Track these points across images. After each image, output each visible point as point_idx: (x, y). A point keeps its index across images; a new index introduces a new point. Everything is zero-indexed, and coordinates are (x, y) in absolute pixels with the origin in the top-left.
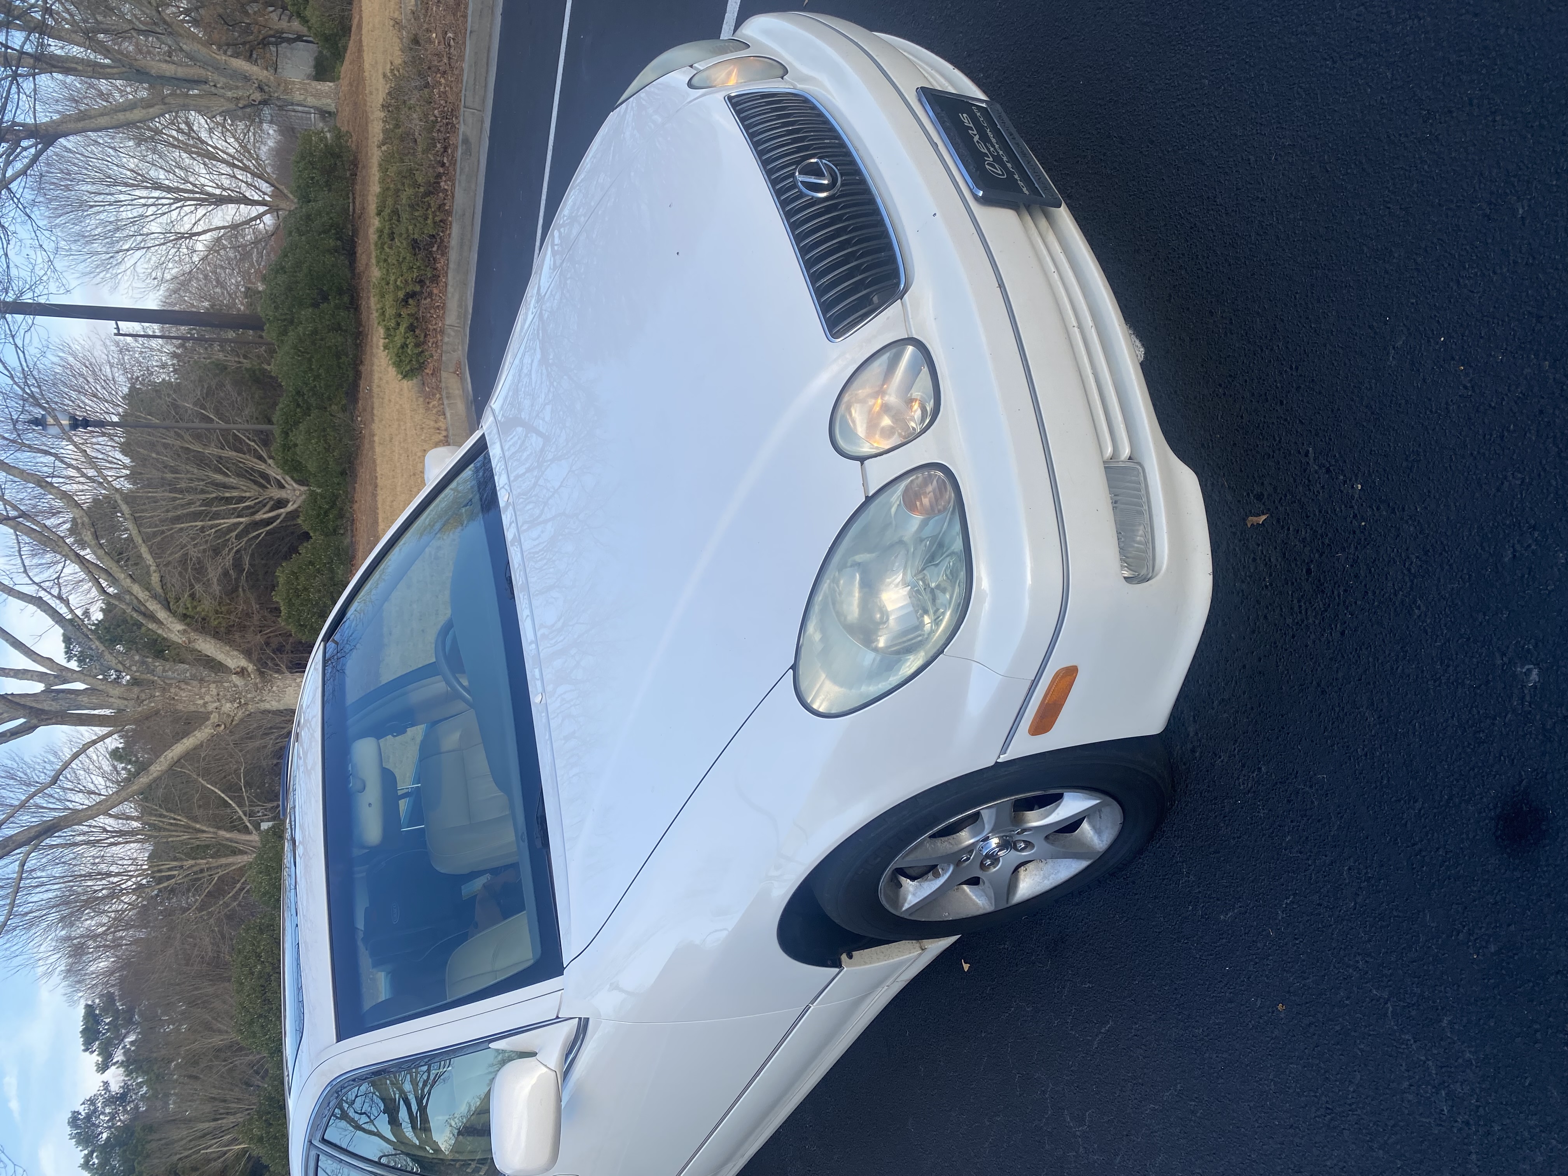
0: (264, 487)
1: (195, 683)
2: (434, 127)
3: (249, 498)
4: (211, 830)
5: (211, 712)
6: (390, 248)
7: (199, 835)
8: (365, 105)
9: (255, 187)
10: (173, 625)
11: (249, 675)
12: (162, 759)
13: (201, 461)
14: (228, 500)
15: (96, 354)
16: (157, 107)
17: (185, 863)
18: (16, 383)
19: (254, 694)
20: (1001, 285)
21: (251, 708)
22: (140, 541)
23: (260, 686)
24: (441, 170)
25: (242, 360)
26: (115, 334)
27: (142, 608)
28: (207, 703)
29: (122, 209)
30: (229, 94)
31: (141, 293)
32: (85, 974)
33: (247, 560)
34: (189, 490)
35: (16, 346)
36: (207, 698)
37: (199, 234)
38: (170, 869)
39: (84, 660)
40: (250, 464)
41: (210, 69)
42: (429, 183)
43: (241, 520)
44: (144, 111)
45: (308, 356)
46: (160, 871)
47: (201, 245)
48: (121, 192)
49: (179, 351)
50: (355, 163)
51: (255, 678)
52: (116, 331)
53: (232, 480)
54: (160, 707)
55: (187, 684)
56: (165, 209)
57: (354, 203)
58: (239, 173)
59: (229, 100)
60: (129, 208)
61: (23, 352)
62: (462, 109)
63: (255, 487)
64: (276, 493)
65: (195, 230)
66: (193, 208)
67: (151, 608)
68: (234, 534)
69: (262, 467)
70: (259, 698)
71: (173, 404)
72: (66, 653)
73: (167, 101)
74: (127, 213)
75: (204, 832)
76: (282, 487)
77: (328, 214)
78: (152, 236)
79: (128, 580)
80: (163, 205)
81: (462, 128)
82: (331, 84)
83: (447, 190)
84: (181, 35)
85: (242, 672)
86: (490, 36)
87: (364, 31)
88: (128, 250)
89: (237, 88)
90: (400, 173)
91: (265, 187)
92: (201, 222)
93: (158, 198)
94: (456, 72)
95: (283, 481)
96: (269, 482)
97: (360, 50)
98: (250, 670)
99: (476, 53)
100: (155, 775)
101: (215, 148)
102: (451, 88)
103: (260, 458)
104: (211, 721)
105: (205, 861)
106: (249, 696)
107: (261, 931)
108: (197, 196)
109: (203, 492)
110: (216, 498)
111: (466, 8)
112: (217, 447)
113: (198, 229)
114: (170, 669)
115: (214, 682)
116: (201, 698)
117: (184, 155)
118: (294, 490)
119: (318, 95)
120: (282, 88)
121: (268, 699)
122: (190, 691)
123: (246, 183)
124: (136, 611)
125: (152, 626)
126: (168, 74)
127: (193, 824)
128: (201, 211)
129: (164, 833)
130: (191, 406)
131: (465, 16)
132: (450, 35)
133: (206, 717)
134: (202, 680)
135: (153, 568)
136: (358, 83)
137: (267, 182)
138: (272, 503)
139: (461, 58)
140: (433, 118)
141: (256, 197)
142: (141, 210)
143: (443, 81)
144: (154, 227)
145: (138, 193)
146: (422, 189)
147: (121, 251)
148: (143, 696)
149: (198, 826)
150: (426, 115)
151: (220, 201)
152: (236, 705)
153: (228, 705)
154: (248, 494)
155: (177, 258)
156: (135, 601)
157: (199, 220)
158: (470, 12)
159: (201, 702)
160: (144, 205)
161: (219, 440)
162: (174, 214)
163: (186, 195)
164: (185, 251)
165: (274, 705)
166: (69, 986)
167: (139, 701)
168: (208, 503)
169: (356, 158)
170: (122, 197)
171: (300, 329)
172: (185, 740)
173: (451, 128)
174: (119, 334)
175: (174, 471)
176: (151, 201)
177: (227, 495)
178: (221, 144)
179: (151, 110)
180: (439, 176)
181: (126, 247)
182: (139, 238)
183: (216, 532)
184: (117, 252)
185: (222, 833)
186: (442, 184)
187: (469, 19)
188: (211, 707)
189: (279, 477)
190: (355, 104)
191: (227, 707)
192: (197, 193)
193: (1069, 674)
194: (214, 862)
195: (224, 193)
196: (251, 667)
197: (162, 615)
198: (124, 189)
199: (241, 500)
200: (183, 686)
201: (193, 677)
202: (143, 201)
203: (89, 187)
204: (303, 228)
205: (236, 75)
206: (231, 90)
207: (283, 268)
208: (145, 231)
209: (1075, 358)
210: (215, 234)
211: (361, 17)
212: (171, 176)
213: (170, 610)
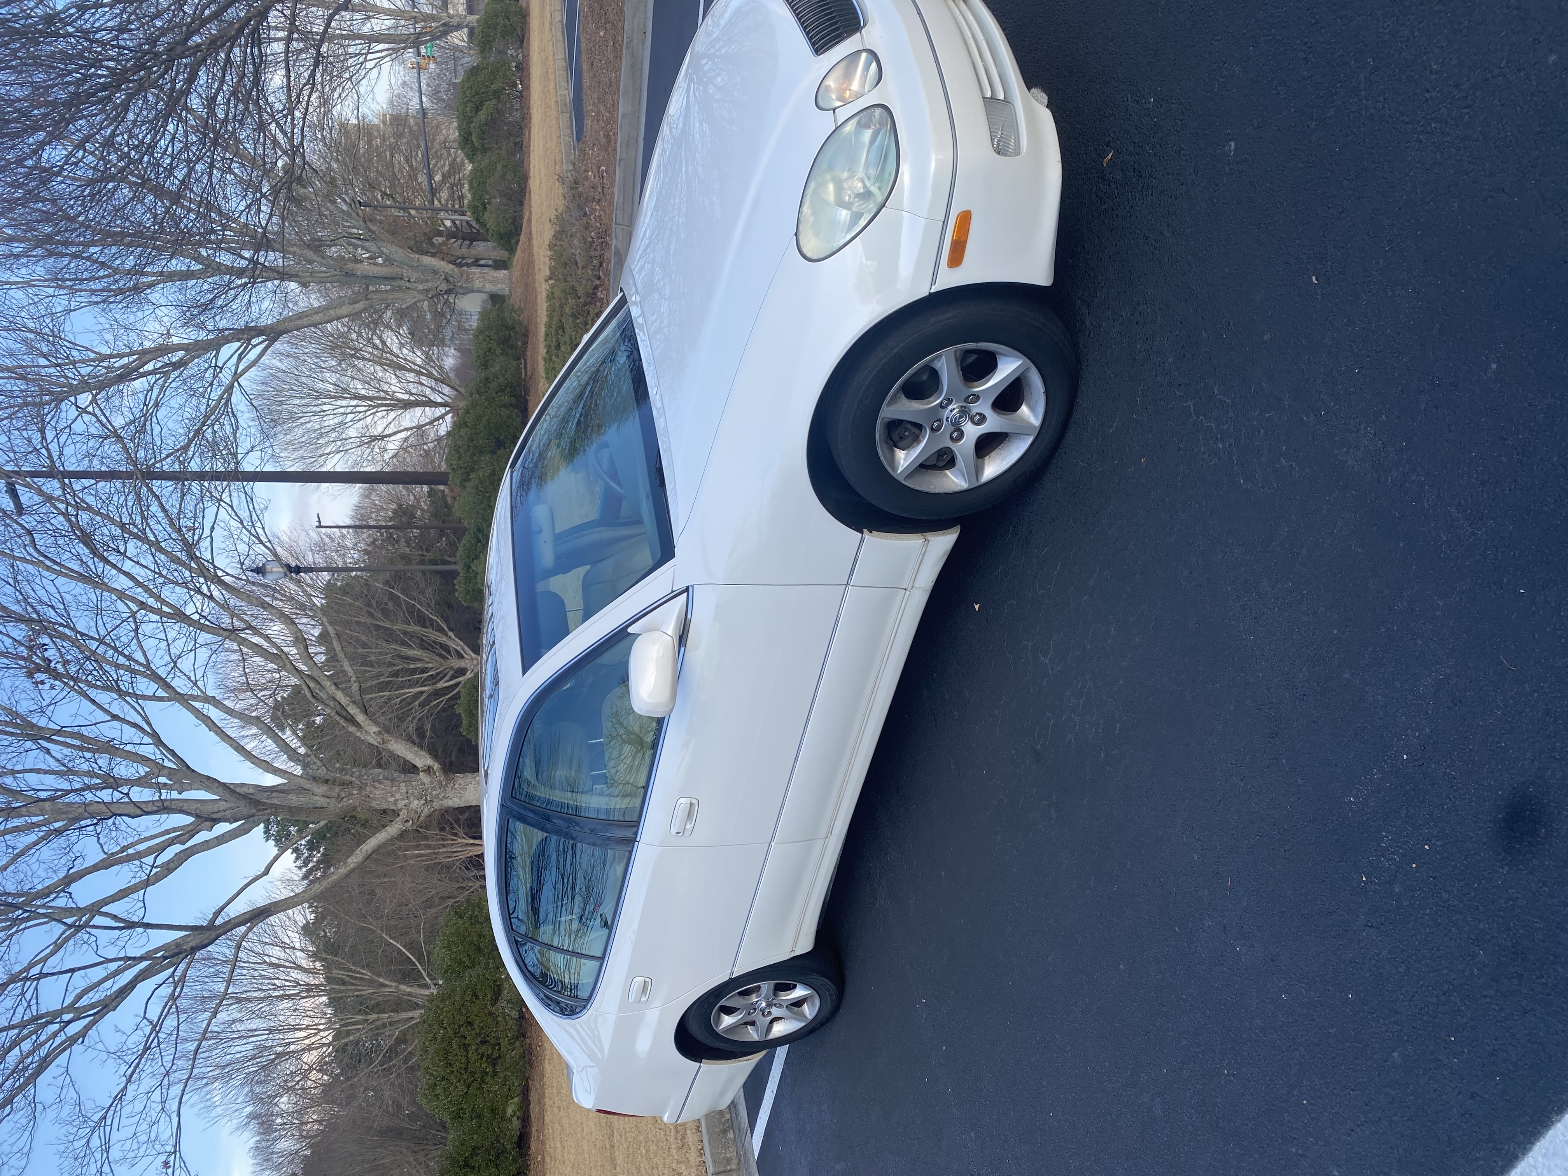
0: (444, 657)
1: (387, 782)
2: (591, 246)
3: (432, 668)
4: (393, 984)
5: (401, 810)
6: (557, 356)
7: (383, 989)
8: (534, 283)
9: (439, 391)
10: (370, 727)
11: (435, 773)
12: (358, 852)
13: (390, 636)
14: (414, 671)
15: (300, 544)
16: (361, 302)
17: (369, 1017)
18: (244, 527)
19: (439, 790)
20: (920, 13)
21: (436, 805)
22: (343, 657)
23: (444, 783)
24: (598, 282)
25: (425, 553)
26: (317, 527)
27: (344, 713)
28: (397, 800)
29: (325, 419)
30: (420, 287)
31: (339, 490)
32: (273, 1153)
33: (428, 727)
34: (379, 663)
35: (246, 493)
36: (398, 796)
37: (390, 435)
38: (355, 1024)
39: (280, 839)
40: (433, 637)
41: (405, 267)
42: (588, 295)
43: (424, 689)
44: (351, 307)
45: (487, 495)
46: (346, 1025)
47: (393, 445)
48: (325, 404)
49: (369, 549)
50: (526, 335)
51: (440, 776)
52: (317, 524)
53: (416, 652)
54: (357, 804)
55: (380, 783)
56: (361, 416)
57: (526, 368)
58: (424, 379)
59: (420, 292)
60: (331, 417)
61: (252, 499)
62: (614, 226)
63: (437, 658)
64: (456, 664)
65: (387, 432)
66: (385, 413)
67: (351, 712)
68: (417, 703)
69: (443, 639)
70: (443, 794)
71: (366, 584)
72: (265, 833)
73: (369, 297)
74: (331, 421)
75: (385, 986)
76: (460, 656)
77: (503, 375)
78: (350, 440)
79: (333, 687)
80: (360, 412)
81: (614, 243)
82: (505, 272)
83: (603, 299)
84: (382, 240)
85: (429, 770)
86: (635, 162)
87: (533, 223)
88: (329, 454)
89: (427, 281)
90: (564, 291)
91: (446, 390)
92: (392, 425)
93: (355, 406)
94: (608, 198)
95: (462, 652)
96: (449, 652)
97: (530, 239)
98: (435, 768)
99: (624, 178)
100: (352, 866)
101: (405, 360)
102: (605, 211)
103: (441, 630)
104: (401, 817)
105: (387, 1015)
106: (434, 793)
107: (443, 1000)
108: (388, 402)
109: (391, 665)
110: (402, 669)
111: (616, 143)
112: (403, 622)
113: (388, 431)
114: (365, 774)
115: (404, 782)
116: (393, 796)
117: (378, 368)
118: (472, 660)
119: (494, 282)
120: (464, 278)
121: (451, 795)
122: (383, 789)
123: (431, 388)
124: (339, 715)
125: (352, 729)
126: (371, 274)
127: (377, 979)
128: (392, 415)
129: (350, 988)
130: (381, 586)
131: (615, 150)
132: (603, 168)
133: (396, 813)
134: (393, 780)
135: (353, 679)
136: (529, 265)
137: (448, 385)
138: (452, 672)
139: (612, 185)
140: (590, 239)
141: (439, 400)
142: (340, 419)
143: (598, 207)
144: (352, 432)
145: (339, 403)
146: (582, 300)
147: (324, 455)
148: (343, 794)
149: (381, 980)
150: (585, 239)
151: (407, 405)
152: (422, 802)
153: (416, 802)
154: (430, 665)
155: (370, 458)
156: (338, 706)
157: (390, 423)
158: (618, 145)
159: (392, 799)
160: (344, 414)
161: (406, 617)
162: (369, 419)
163: (379, 402)
164: (378, 450)
165: (454, 801)
166: (257, 1164)
167: (339, 799)
168: (396, 674)
169: (527, 330)
170: (325, 408)
171: (480, 473)
172: (378, 835)
173: (605, 245)
174: (320, 527)
175: (364, 645)
176: (349, 410)
177: (412, 666)
178: (410, 356)
179: (356, 306)
180: (596, 288)
181: (327, 451)
182: (339, 443)
183: (401, 701)
184: (320, 456)
185: (403, 987)
186: (599, 294)
187: (618, 150)
188: (401, 804)
189: (458, 648)
190: (526, 284)
191: (415, 804)
192: (388, 399)
193: (965, 219)
194: (395, 1017)
195: (412, 398)
196: (436, 766)
197: (360, 718)
198: (327, 400)
199: (424, 671)
200: (377, 785)
201: (386, 778)
202: (342, 410)
203: (297, 402)
204: (482, 390)
205: (426, 269)
206: (422, 283)
207: (465, 423)
208: (344, 436)
209: (970, 56)
210: (403, 435)
211: (530, 212)
212: (367, 386)
213: (367, 714)
